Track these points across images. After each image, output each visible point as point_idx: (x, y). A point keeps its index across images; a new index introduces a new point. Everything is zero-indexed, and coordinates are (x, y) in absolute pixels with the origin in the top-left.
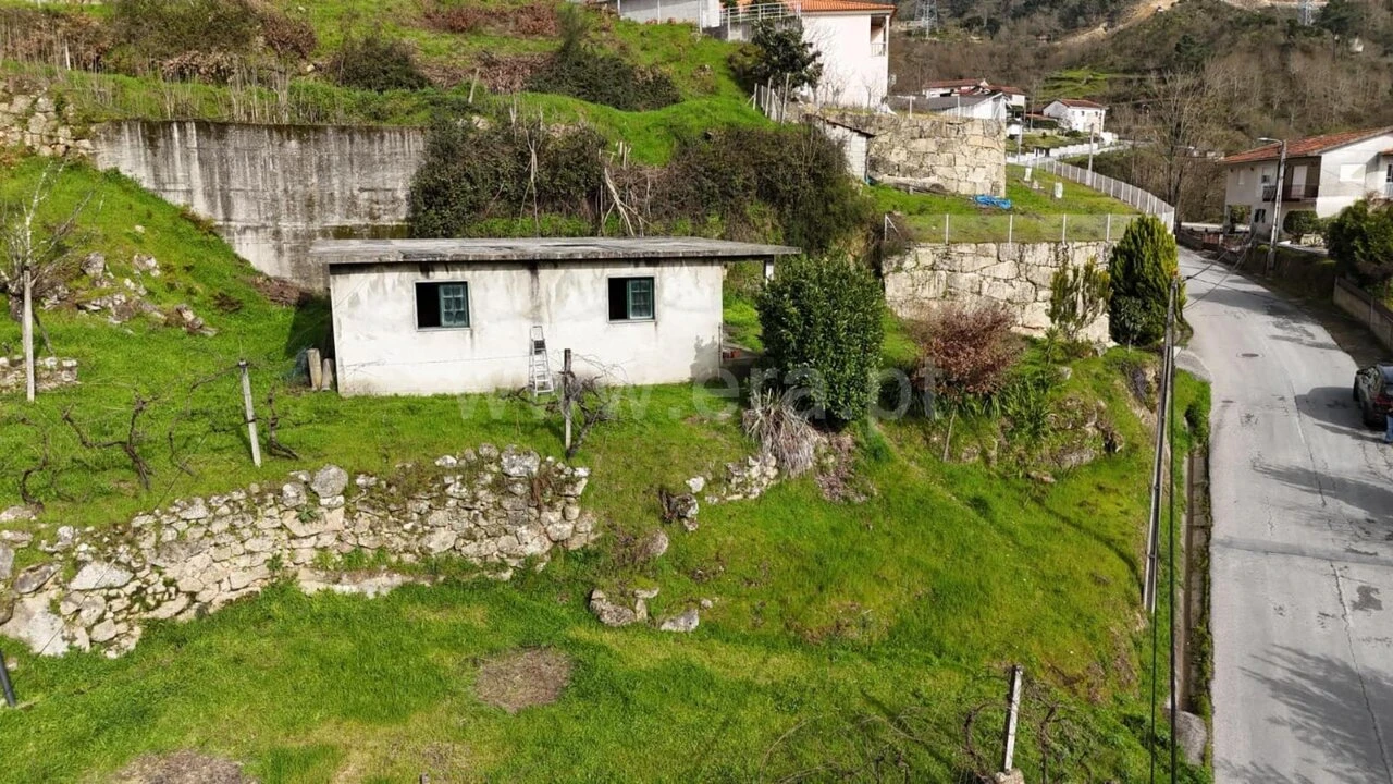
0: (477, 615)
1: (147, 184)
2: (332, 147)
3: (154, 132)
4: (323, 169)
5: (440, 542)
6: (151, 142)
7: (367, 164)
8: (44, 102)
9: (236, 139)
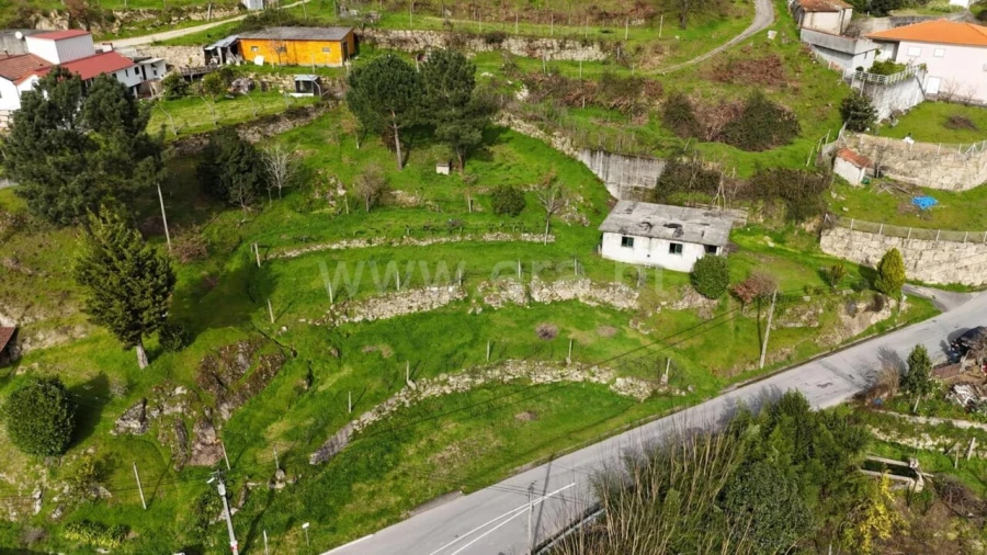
0: (608, 316)
1: (589, 166)
2: (638, 163)
3: (593, 152)
4: (635, 169)
5: (607, 299)
6: (592, 155)
7: (647, 169)
8: (569, 140)
9: (613, 157)
